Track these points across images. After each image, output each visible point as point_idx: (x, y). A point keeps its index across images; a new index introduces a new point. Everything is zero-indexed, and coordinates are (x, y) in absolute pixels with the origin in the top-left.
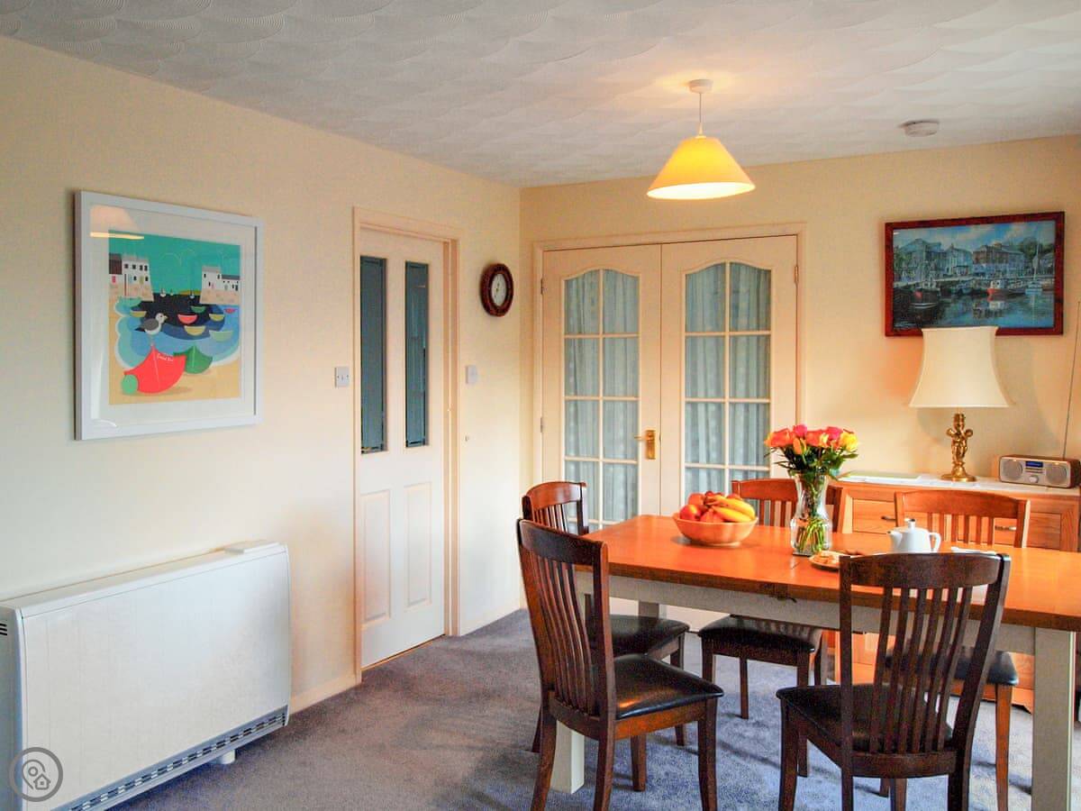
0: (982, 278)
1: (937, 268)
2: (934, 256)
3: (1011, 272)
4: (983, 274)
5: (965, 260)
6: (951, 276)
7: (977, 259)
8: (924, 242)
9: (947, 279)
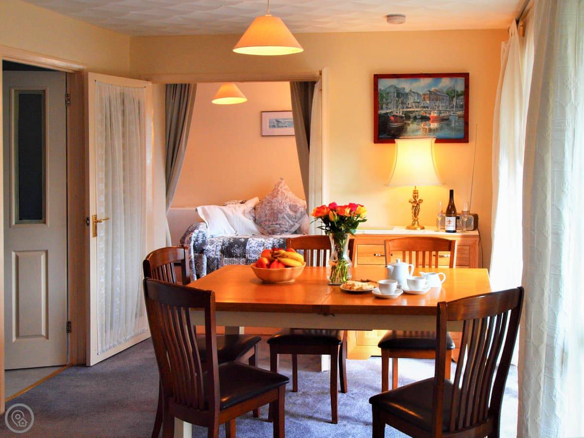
0: (427, 109)
1: (402, 103)
2: (401, 95)
3: (443, 106)
4: (427, 107)
5: (418, 99)
6: (410, 108)
7: (424, 98)
8: (395, 87)
9: (409, 110)
